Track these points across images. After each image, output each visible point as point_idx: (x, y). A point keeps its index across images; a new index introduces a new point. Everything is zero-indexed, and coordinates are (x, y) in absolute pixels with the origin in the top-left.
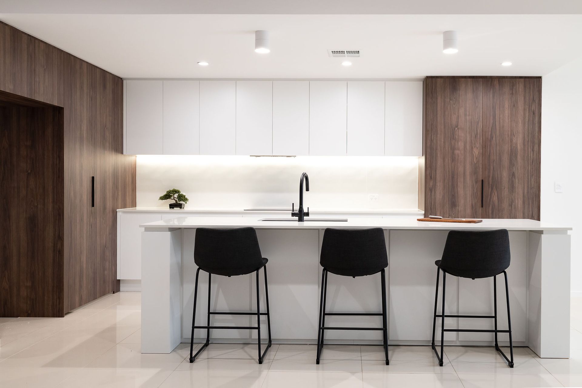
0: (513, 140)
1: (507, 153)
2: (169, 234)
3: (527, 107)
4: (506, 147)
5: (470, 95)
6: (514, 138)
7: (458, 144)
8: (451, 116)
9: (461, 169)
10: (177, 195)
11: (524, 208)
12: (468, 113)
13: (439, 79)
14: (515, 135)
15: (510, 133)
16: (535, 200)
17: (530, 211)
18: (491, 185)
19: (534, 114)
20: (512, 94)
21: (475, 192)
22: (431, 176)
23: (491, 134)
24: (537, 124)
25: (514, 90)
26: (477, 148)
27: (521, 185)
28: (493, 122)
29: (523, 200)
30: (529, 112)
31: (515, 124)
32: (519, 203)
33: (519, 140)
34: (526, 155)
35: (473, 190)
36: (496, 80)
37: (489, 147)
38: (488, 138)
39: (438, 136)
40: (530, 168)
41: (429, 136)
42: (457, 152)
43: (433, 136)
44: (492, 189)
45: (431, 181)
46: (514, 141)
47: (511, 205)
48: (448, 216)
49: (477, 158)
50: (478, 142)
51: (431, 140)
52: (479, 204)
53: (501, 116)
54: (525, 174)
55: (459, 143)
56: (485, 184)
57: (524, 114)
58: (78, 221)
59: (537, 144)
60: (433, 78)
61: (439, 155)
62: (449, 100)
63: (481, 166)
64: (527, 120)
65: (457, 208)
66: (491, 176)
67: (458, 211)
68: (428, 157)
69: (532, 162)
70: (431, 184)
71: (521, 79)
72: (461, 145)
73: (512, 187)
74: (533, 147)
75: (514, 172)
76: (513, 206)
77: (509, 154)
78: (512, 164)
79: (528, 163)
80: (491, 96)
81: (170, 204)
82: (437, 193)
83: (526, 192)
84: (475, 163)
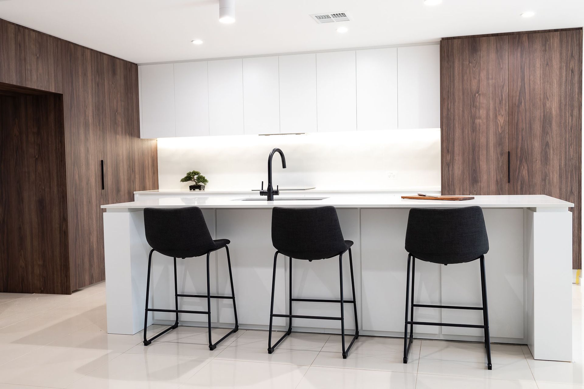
0: (546, 105)
1: (539, 119)
3: (564, 64)
4: (538, 113)
5: (493, 56)
6: (548, 102)
7: (479, 112)
8: (471, 81)
9: (483, 140)
10: (197, 176)
11: (561, 182)
12: (490, 77)
13: (456, 41)
14: (548, 98)
15: (542, 97)
16: (574, 173)
17: (568, 187)
18: (520, 157)
19: (572, 72)
20: (545, 50)
21: (501, 165)
22: (448, 149)
23: (519, 99)
24: (576, 85)
25: (547, 46)
26: (502, 116)
27: (557, 156)
28: (522, 85)
29: (560, 173)
30: (566, 71)
31: (549, 85)
32: (555, 177)
33: (554, 103)
34: (563, 121)
35: (498, 164)
36: (524, 36)
37: (516, 114)
38: (515, 104)
39: (456, 104)
40: (567, 136)
41: (445, 105)
42: (478, 121)
43: (450, 105)
44: (521, 161)
45: (448, 155)
46: (548, 105)
47: (544, 180)
48: (468, 193)
49: (502, 127)
50: (503, 108)
51: (448, 109)
52: (506, 179)
53: (532, 77)
54: (562, 143)
55: (481, 111)
56: (513, 157)
57: (561, 74)
58: (85, 203)
59: (577, 108)
60: (450, 39)
61: (457, 125)
62: (467, 63)
63: (507, 136)
64: (564, 80)
65: (480, 184)
66: (520, 147)
67: (480, 188)
68: (444, 128)
69: (571, 129)
70: (448, 158)
71: (556, 32)
72: (482, 113)
73: (546, 159)
74: (572, 111)
75: (548, 142)
76: (547, 181)
77: (542, 119)
78: (545, 132)
79: (566, 131)
80: (519, 55)
81: (191, 186)
82: (455, 167)
83: (563, 165)
84: (500, 132)
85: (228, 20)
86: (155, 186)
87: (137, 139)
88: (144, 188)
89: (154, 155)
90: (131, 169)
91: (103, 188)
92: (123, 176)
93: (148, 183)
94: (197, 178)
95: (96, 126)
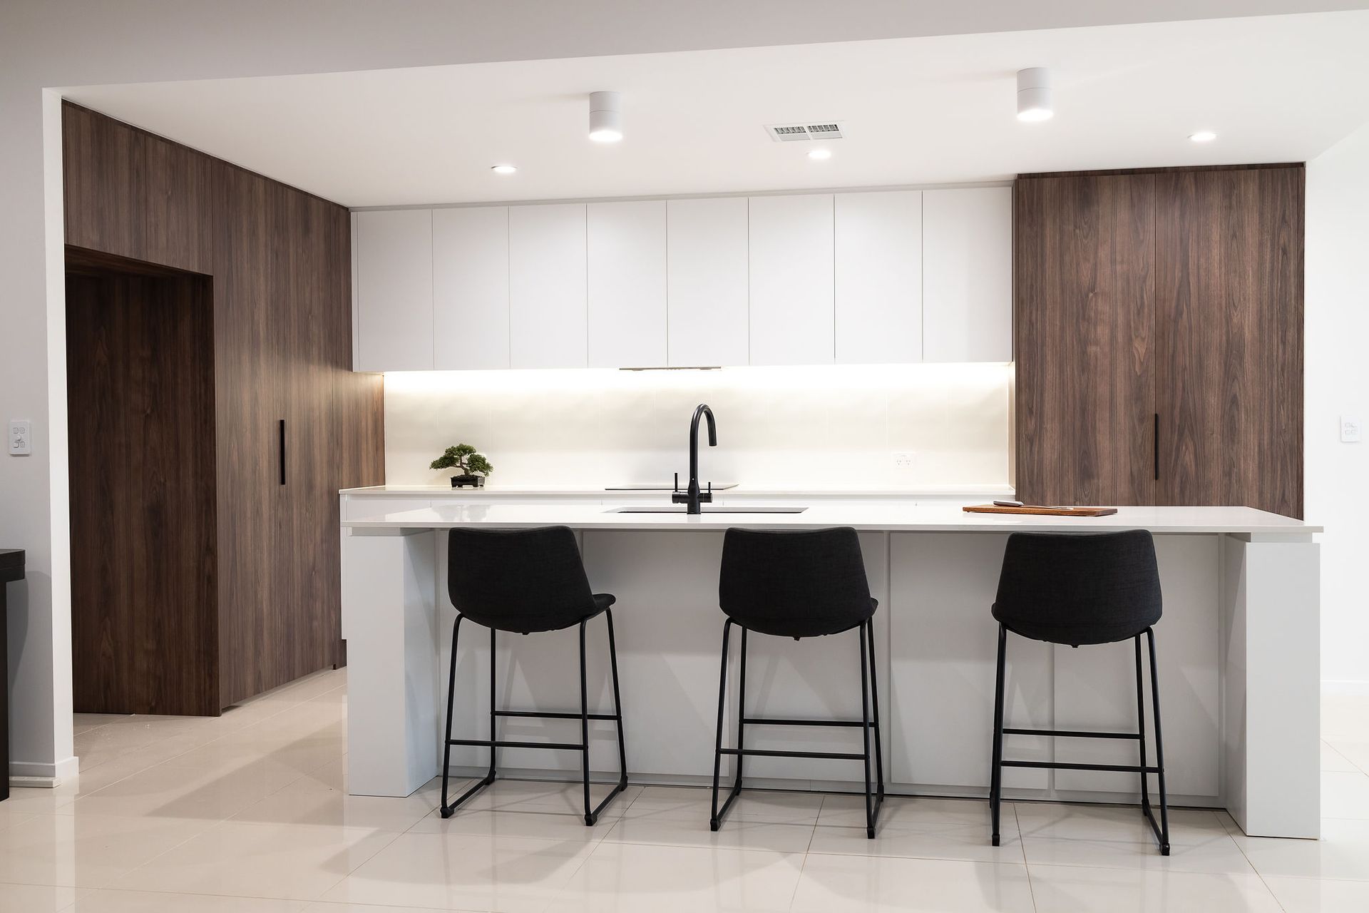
0: (1231, 319)
1: (1217, 349)
2: (401, 540)
3: (1267, 237)
4: (1216, 336)
5: (1124, 215)
6: (1236, 315)
7: (1096, 331)
8: (1078, 264)
9: (1103, 390)
10: (469, 456)
11: (1262, 479)
12: (1119, 258)
13: (1047, 181)
14: (1236, 305)
15: (1224, 302)
16: (1288, 460)
17: (1276, 488)
18: (1179, 426)
19: (1285, 252)
20: (1230, 207)
21: (1140, 442)
22: (1030, 407)
23: (1177, 306)
24: (1292, 279)
25: (1234, 198)
26: (1143, 339)
27: (1254, 425)
28: (1182, 275)
29: (1260, 461)
30: (1272, 250)
31: (1237, 279)
32: (1249, 468)
33: (1249, 316)
34: (1266, 354)
35: (1135, 440)
36: (1187, 176)
37: (1171, 335)
38: (1170, 316)
39: (1048, 313)
40: (1275, 384)
41: (1025, 314)
42: (1092, 349)
43: (1034, 315)
44: (1181, 434)
45: (1031, 417)
46: (1235, 320)
47: (1228, 474)
48: (1072, 500)
49: (1141, 363)
50: (1145, 325)
51: (1031, 323)
52: (1150, 472)
53: (1202, 260)
54: (1265, 399)
55: (1099, 329)
56: (1164, 425)
57: (1261, 257)
58: (249, 514)
59: (1294, 326)
60: (1034, 178)
61: (1049, 358)
62: (1071, 228)
63: (1152, 383)
64: (1267, 270)
65: (1096, 481)
66: (1178, 405)
67: (1098, 491)
68: (1022, 362)
69: (1283, 370)
70: (1032, 425)
71: (1252, 171)
72: (1102, 332)
73: (1231, 432)
74: (1284, 332)
75: (1235, 396)
76: (1234, 476)
77: (1224, 349)
78: (1230, 376)
79: (1272, 373)
80: (1177, 214)
81: (454, 477)
82: (1045, 446)
83: (1266, 443)
84: (1139, 374)
85: (606, 137)
86: (380, 478)
87: (347, 372)
88: (358, 484)
89: (377, 409)
90: (335, 440)
91: (283, 482)
92: (320, 456)
93: (367, 470)
94: (468, 460)
95: (272, 343)
